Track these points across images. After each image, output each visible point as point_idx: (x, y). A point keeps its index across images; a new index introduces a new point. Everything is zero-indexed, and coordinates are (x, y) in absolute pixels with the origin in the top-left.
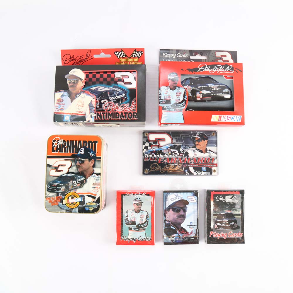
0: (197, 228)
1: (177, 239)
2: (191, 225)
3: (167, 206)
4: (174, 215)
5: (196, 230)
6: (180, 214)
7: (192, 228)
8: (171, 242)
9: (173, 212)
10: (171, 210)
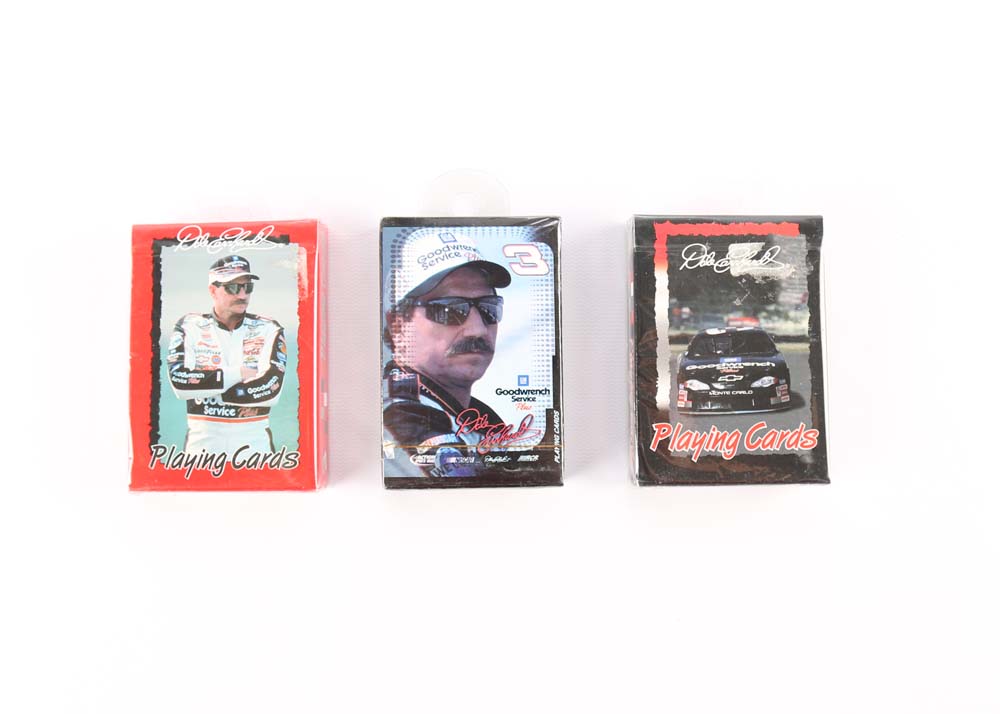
0: (551, 403)
1: (453, 460)
2: (522, 388)
3: (400, 296)
4: (438, 337)
5: (549, 414)
6: (467, 333)
7: (528, 403)
8: (422, 475)
9: (429, 324)
10: (419, 314)
